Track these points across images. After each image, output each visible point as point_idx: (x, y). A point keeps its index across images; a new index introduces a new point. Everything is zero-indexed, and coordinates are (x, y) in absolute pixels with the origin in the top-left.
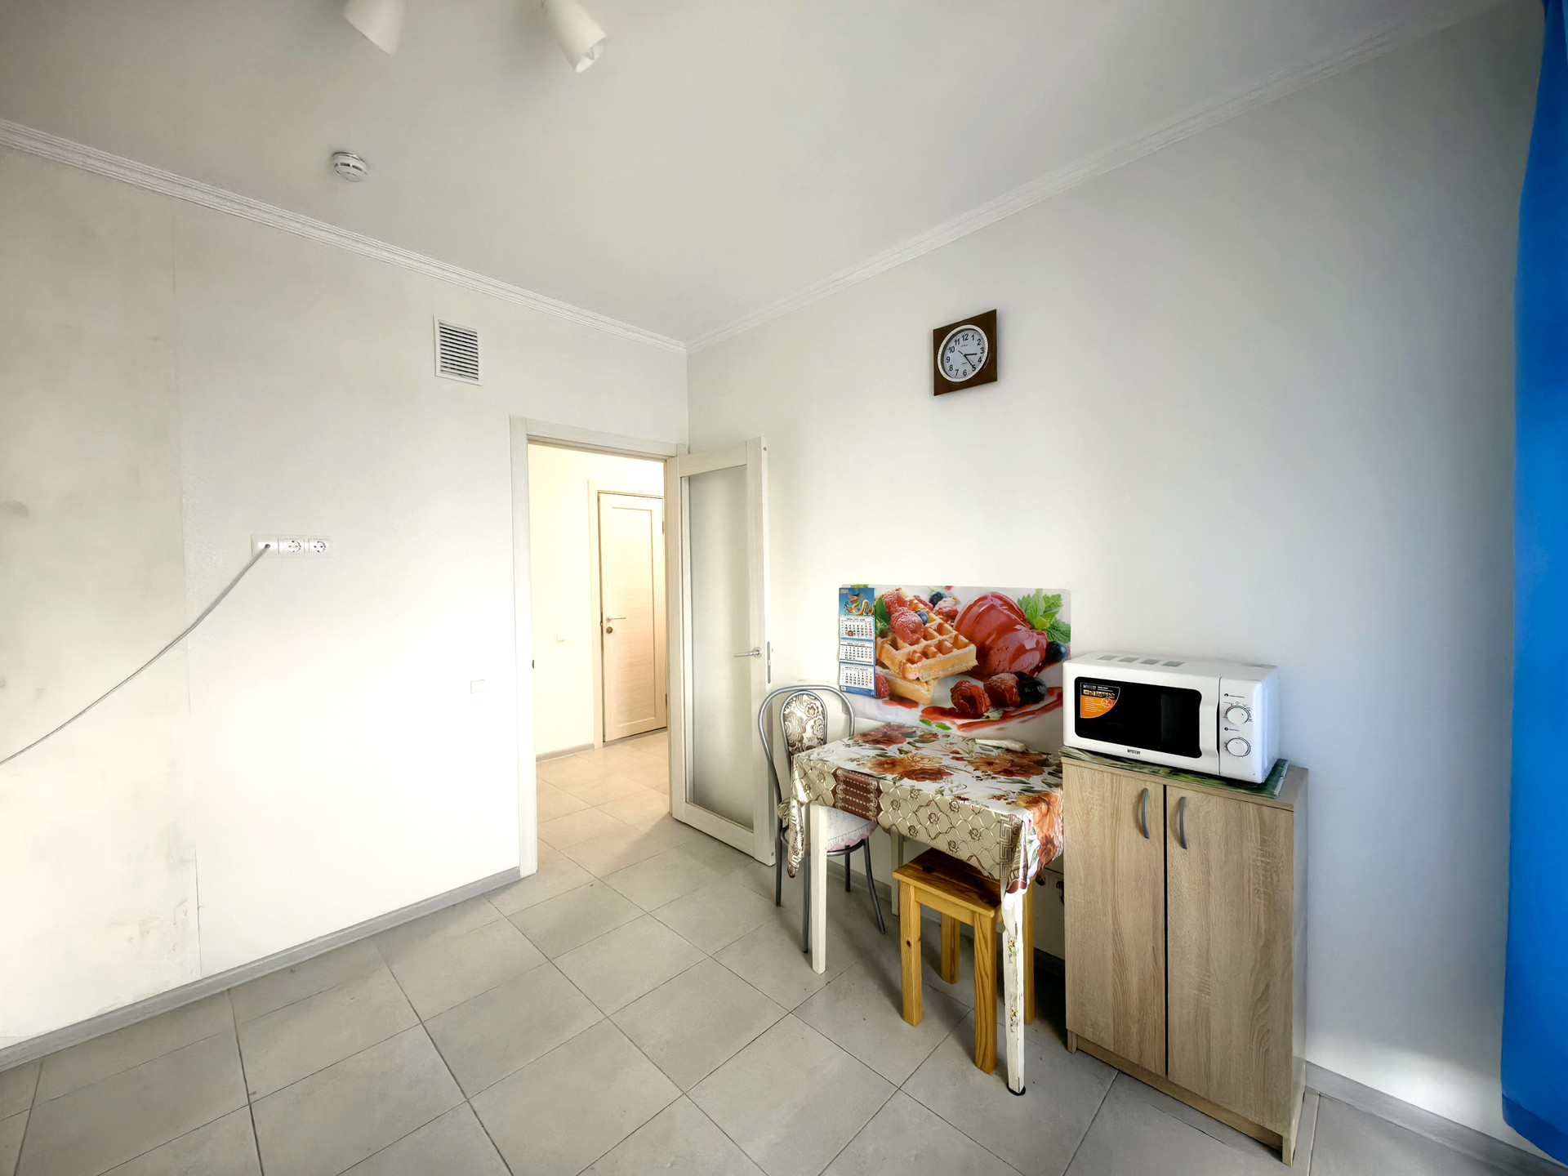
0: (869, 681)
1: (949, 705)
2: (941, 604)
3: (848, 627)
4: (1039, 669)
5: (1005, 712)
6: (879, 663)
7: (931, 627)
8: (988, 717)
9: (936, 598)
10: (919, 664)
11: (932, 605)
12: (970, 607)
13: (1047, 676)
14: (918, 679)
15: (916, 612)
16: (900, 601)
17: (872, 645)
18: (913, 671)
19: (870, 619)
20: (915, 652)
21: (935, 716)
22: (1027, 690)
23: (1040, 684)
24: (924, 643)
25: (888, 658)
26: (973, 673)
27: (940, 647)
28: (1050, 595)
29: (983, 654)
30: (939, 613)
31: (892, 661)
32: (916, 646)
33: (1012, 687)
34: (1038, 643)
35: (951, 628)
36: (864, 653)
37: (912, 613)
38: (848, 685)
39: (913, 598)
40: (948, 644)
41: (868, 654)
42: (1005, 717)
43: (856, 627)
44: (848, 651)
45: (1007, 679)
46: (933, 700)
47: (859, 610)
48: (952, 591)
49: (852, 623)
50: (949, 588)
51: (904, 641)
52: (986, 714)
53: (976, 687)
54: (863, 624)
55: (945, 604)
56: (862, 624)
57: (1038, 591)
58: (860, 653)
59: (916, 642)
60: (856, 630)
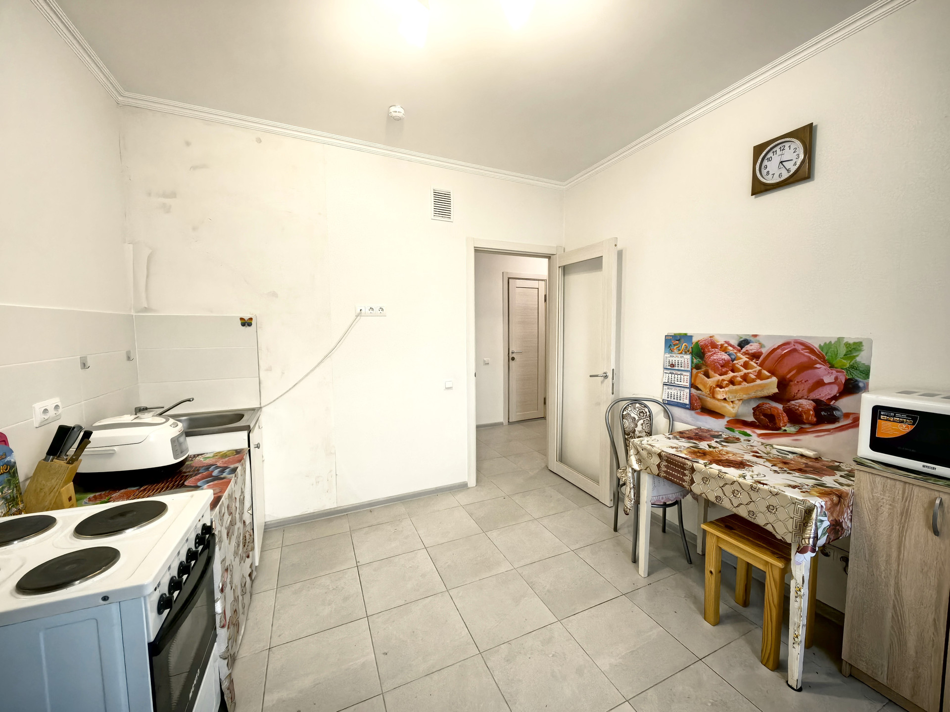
0: (685, 397)
1: (751, 419)
2: (748, 347)
3: (671, 361)
4: (835, 398)
5: (802, 428)
6: (693, 386)
7: (739, 363)
8: (785, 430)
9: (743, 343)
10: (727, 389)
11: (739, 348)
12: (774, 350)
13: (845, 404)
14: (725, 399)
15: (726, 353)
16: (714, 345)
17: (688, 374)
18: (721, 394)
19: (688, 357)
20: (723, 380)
21: (738, 426)
22: (823, 413)
23: (836, 409)
24: (731, 374)
25: (701, 383)
26: (774, 398)
27: (745, 378)
28: (851, 342)
29: (783, 384)
30: (745, 354)
31: (705, 385)
32: (725, 376)
33: (809, 410)
34: (836, 378)
35: (755, 365)
36: (682, 379)
37: (723, 353)
38: (669, 399)
39: (723, 343)
40: (753, 376)
41: (685, 380)
42: (801, 432)
43: (677, 362)
44: (670, 377)
45: (805, 404)
46: (736, 415)
47: (679, 350)
48: (757, 338)
49: (673, 359)
50: (755, 336)
51: (715, 373)
52: (783, 428)
53: (777, 409)
54: (683, 359)
55: (752, 348)
56: (681, 359)
57: (840, 339)
58: (679, 379)
59: (725, 373)
60: (677, 363)
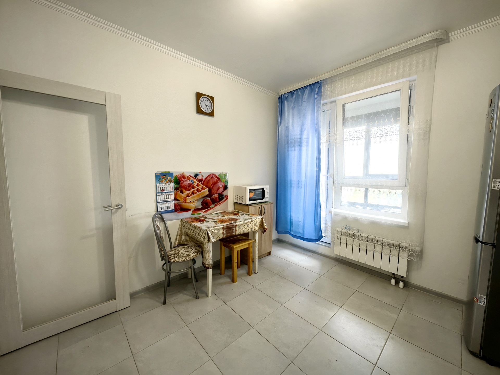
1: (201, 207)
2: (198, 177)
3: (161, 188)
4: (223, 192)
5: (215, 204)
6: (176, 199)
7: (195, 184)
8: (211, 207)
9: (196, 175)
10: (191, 197)
11: (195, 178)
12: (206, 178)
13: (225, 193)
14: (190, 202)
15: (190, 180)
16: (184, 177)
17: (173, 193)
18: (189, 199)
19: (172, 185)
20: (189, 193)
21: (196, 211)
22: (220, 197)
23: (223, 195)
24: (192, 190)
25: (179, 197)
26: (207, 196)
27: (198, 190)
28: (225, 173)
29: (210, 191)
30: (197, 180)
31: (181, 197)
32: (190, 191)
33: (217, 197)
34: (223, 185)
35: (201, 184)
37: (188, 180)
38: (162, 210)
39: (188, 176)
40: (200, 189)
43: (165, 188)
45: (216, 195)
46: (195, 207)
47: (166, 181)
48: (201, 173)
49: (163, 187)
51: (186, 190)
52: (211, 206)
53: (208, 200)
56: (168, 186)
57: (222, 173)
